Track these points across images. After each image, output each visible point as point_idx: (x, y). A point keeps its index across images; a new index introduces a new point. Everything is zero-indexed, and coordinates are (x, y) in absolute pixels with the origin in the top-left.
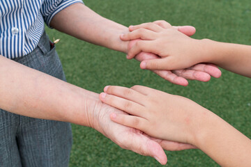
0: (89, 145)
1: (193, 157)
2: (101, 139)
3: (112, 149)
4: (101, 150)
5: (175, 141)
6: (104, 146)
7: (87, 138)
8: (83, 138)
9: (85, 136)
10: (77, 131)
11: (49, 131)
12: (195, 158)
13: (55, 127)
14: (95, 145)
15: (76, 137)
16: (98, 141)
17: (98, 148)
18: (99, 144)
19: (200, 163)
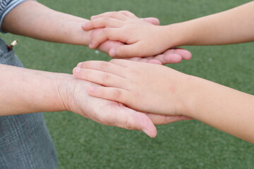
0: (79, 164)
1: (188, 152)
2: (91, 154)
3: (104, 162)
4: (92, 165)
5: (161, 115)
6: (95, 161)
7: (75, 156)
8: (71, 158)
9: (73, 155)
10: (63, 152)
11: (24, 145)
12: (190, 152)
13: (30, 140)
14: (85, 162)
15: (63, 158)
16: (88, 157)
17: (89, 163)
18: (89, 160)
19: (196, 156)
